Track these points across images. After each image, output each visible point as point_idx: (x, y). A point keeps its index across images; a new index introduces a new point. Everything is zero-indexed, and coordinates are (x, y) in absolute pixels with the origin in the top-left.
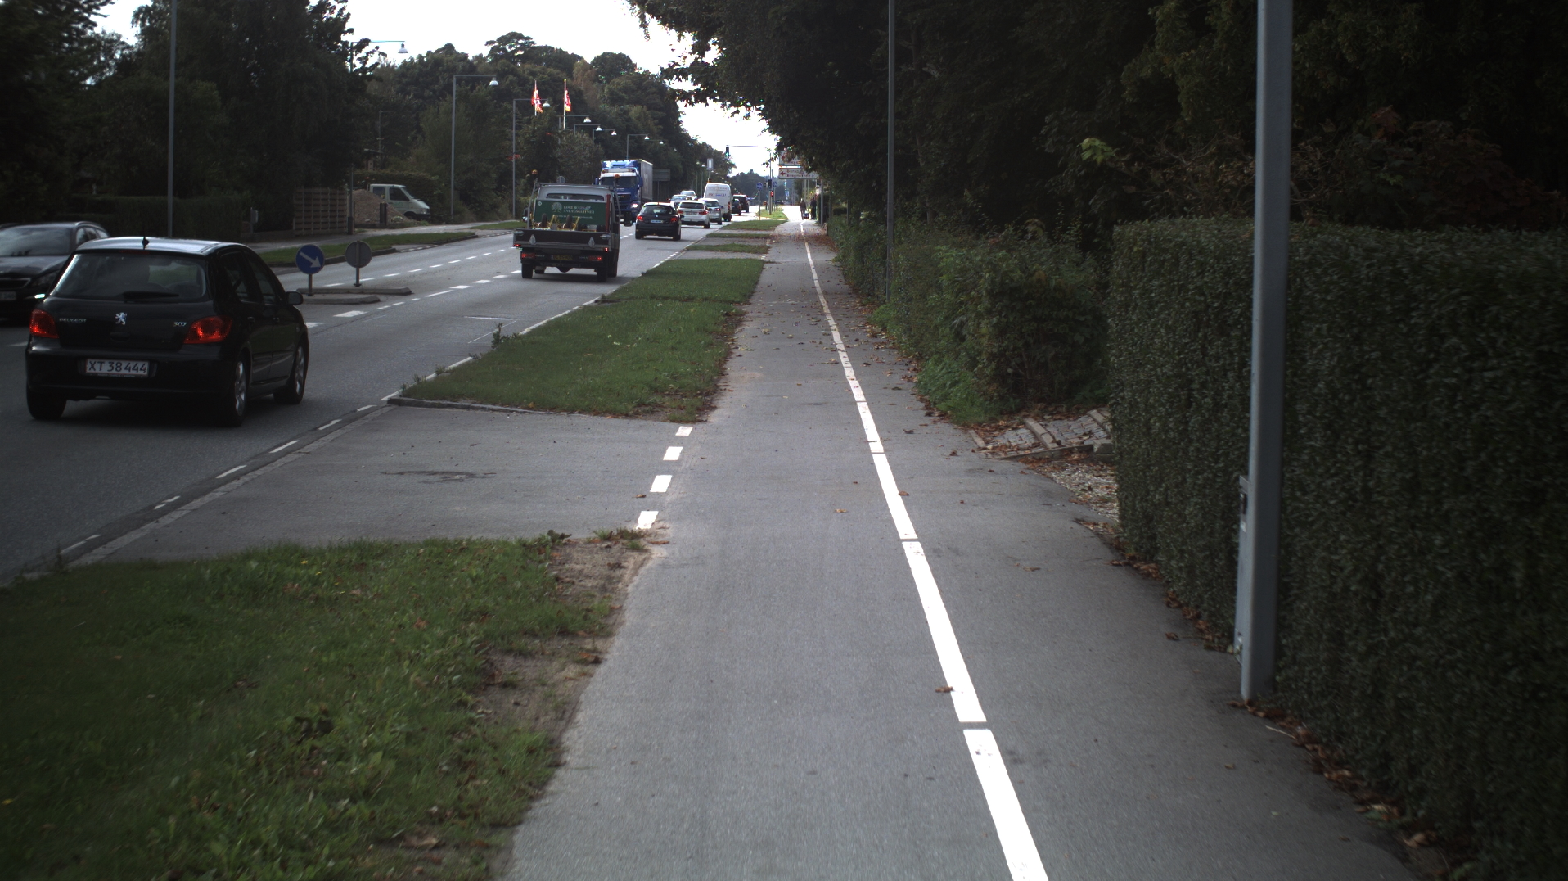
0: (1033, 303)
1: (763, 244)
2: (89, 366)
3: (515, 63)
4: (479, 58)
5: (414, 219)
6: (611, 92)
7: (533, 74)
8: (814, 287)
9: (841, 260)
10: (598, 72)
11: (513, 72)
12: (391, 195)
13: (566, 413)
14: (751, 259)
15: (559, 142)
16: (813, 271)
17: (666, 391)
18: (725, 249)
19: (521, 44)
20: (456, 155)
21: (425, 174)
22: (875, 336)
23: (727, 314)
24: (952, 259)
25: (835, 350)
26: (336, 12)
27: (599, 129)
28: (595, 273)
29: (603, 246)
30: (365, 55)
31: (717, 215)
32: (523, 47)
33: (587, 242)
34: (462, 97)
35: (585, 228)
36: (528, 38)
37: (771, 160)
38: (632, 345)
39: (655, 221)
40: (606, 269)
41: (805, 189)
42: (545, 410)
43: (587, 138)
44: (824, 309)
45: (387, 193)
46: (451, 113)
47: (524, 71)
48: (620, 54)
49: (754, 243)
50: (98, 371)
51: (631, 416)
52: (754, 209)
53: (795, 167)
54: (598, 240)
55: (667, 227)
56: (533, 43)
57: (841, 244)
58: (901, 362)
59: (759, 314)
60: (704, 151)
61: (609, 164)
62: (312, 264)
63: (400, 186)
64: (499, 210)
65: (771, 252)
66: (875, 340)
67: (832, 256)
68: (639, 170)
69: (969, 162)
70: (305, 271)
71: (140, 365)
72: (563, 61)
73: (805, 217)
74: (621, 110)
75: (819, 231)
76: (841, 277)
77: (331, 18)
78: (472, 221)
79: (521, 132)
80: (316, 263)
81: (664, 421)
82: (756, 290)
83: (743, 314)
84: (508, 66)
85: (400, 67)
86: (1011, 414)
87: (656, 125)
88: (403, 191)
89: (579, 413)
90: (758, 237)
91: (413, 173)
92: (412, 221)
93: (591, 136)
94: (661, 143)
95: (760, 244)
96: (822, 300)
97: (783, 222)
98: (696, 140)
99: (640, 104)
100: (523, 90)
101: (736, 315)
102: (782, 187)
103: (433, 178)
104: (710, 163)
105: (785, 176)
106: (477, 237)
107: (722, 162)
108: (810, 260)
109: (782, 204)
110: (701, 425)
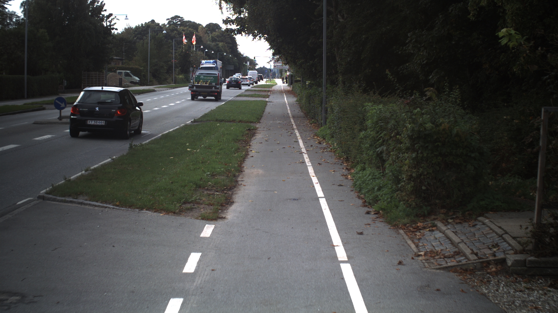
0: (440, 144)
1: (267, 94)
2: (88, 122)
3: (177, 27)
4: (164, 25)
5: (134, 84)
6: (212, 37)
7: (183, 30)
8: (288, 114)
9: (299, 101)
10: (207, 30)
11: (176, 30)
12: (125, 75)
13: (137, 210)
14: (262, 101)
15: (192, 55)
16: (288, 106)
17: (206, 187)
18: (252, 96)
19: (179, 20)
20: (150, 59)
21: (138, 67)
22: (320, 143)
23: (249, 130)
24: (375, 111)
25: (302, 153)
26: (100, 3)
27: (206, 50)
28: (215, 98)
29: (217, 90)
30: (111, 20)
31: (252, 82)
32: (180, 21)
33: (212, 88)
34: (153, 38)
35: (211, 84)
36: (182, 18)
37: (271, 61)
38: (197, 150)
39: (233, 83)
40: (218, 98)
41: (283, 73)
42: (126, 207)
43: (202, 54)
44: (294, 126)
45: (123, 74)
46: (148, 43)
47: (180, 30)
48: (216, 24)
49: (264, 94)
50: (91, 123)
51: (177, 213)
52: (265, 80)
53: (279, 64)
54: (216, 88)
55: (237, 85)
56: (184, 19)
57: (299, 94)
58: (338, 162)
59: (264, 129)
60: (246, 59)
61: (203, 61)
62: (61, 105)
63: (128, 71)
64: (168, 81)
65: (270, 97)
66: (320, 146)
67: (295, 99)
68: (216, 64)
69: (362, 58)
70: (58, 109)
71: (102, 122)
72: (195, 26)
73: (284, 83)
74: (216, 44)
75: (289, 88)
76: (299, 109)
77: (98, 5)
78: (157, 85)
79: (177, 51)
80: (63, 105)
81: (197, 218)
82: (264, 115)
83: (256, 129)
84: (174, 28)
85: (135, 28)
86: (424, 216)
87: (229, 49)
88: (130, 73)
89: (146, 210)
90: (265, 91)
91: (134, 66)
92: (133, 85)
93: (204, 53)
94: (230, 56)
95: (266, 94)
96: (292, 121)
97: (275, 85)
98: (243, 55)
99: (223, 42)
100: (179, 36)
101: (253, 130)
102: (275, 72)
103: (141, 68)
104: (248, 63)
105: (276, 68)
106: (155, 91)
107: (253, 63)
108: (286, 101)
109: (275, 78)
110: (220, 222)
